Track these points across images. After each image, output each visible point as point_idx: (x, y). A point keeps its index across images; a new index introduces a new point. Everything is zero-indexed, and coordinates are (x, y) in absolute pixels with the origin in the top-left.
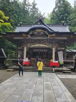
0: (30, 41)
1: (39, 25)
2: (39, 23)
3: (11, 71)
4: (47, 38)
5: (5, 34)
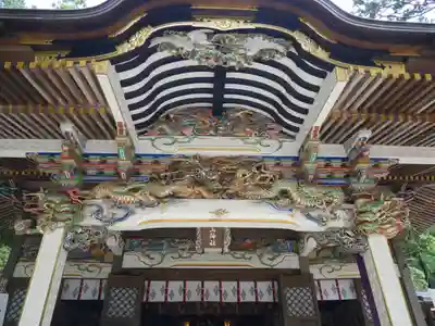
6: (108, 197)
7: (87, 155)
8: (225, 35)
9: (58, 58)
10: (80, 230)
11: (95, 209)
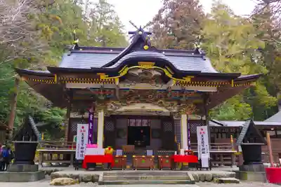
0: (117, 94)
1: (145, 50)
2: (146, 47)
3: (67, 184)
4: (164, 87)
5: (48, 72)
7: (105, 89)
11: (110, 106)
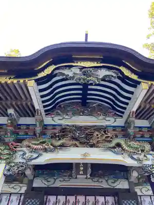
6: (29, 147)
7: (20, 125)
8: (88, 69)
9: (10, 78)
10: (13, 164)
11: (22, 153)
